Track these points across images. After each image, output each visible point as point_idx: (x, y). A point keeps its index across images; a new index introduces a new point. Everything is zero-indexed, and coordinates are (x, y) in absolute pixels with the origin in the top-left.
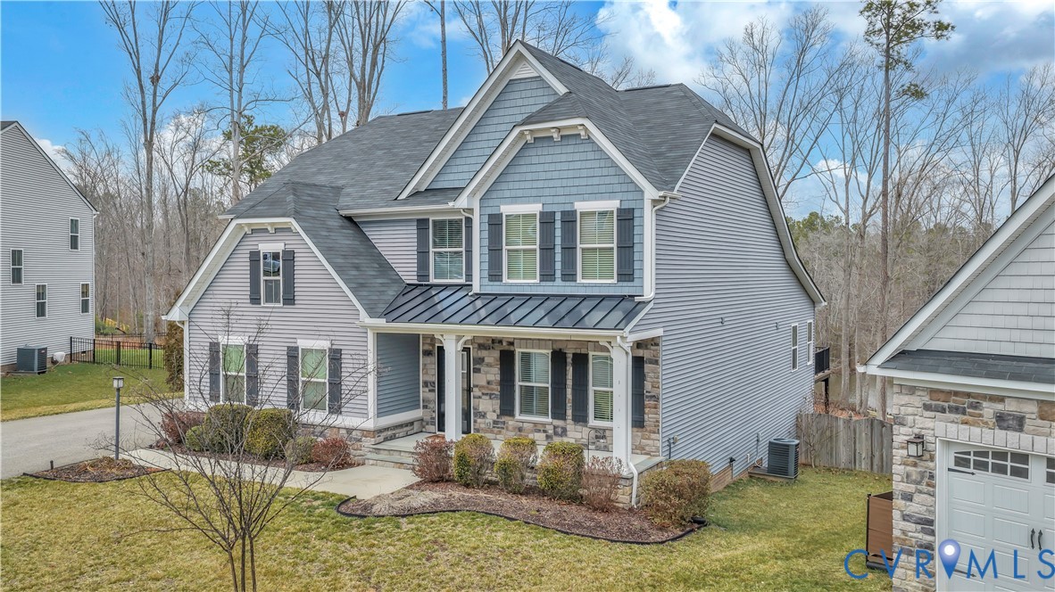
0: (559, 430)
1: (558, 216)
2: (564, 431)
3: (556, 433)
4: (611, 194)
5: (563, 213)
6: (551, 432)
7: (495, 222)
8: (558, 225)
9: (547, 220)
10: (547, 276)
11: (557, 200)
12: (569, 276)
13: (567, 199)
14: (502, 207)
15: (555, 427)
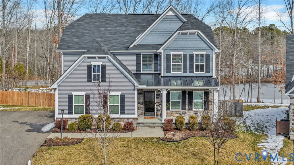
0: (184, 113)
1: (188, 55)
2: (185, 113)
3: (183, 114)
4: (204, 50)
5: (190, 54)
6: (181, 113)
7: (168, 56)
8: (188, 57)
9: (185, 56)
10: (185, 71)
11: (188, 51)
12: (191, 71)
13: (191, 51)
14: (171, 52)
15: (182, 112)
